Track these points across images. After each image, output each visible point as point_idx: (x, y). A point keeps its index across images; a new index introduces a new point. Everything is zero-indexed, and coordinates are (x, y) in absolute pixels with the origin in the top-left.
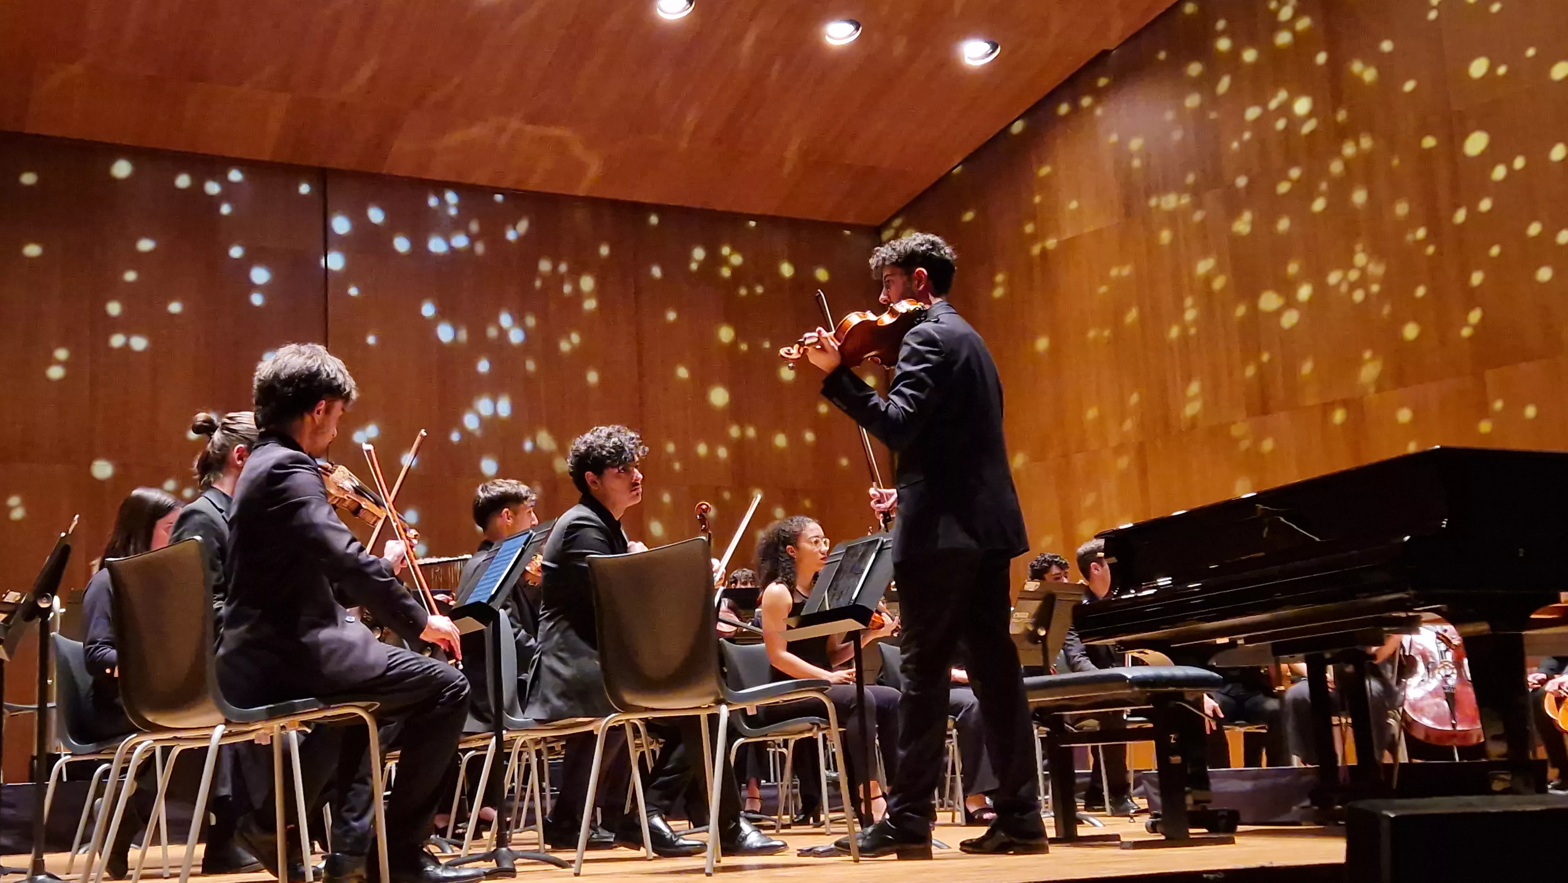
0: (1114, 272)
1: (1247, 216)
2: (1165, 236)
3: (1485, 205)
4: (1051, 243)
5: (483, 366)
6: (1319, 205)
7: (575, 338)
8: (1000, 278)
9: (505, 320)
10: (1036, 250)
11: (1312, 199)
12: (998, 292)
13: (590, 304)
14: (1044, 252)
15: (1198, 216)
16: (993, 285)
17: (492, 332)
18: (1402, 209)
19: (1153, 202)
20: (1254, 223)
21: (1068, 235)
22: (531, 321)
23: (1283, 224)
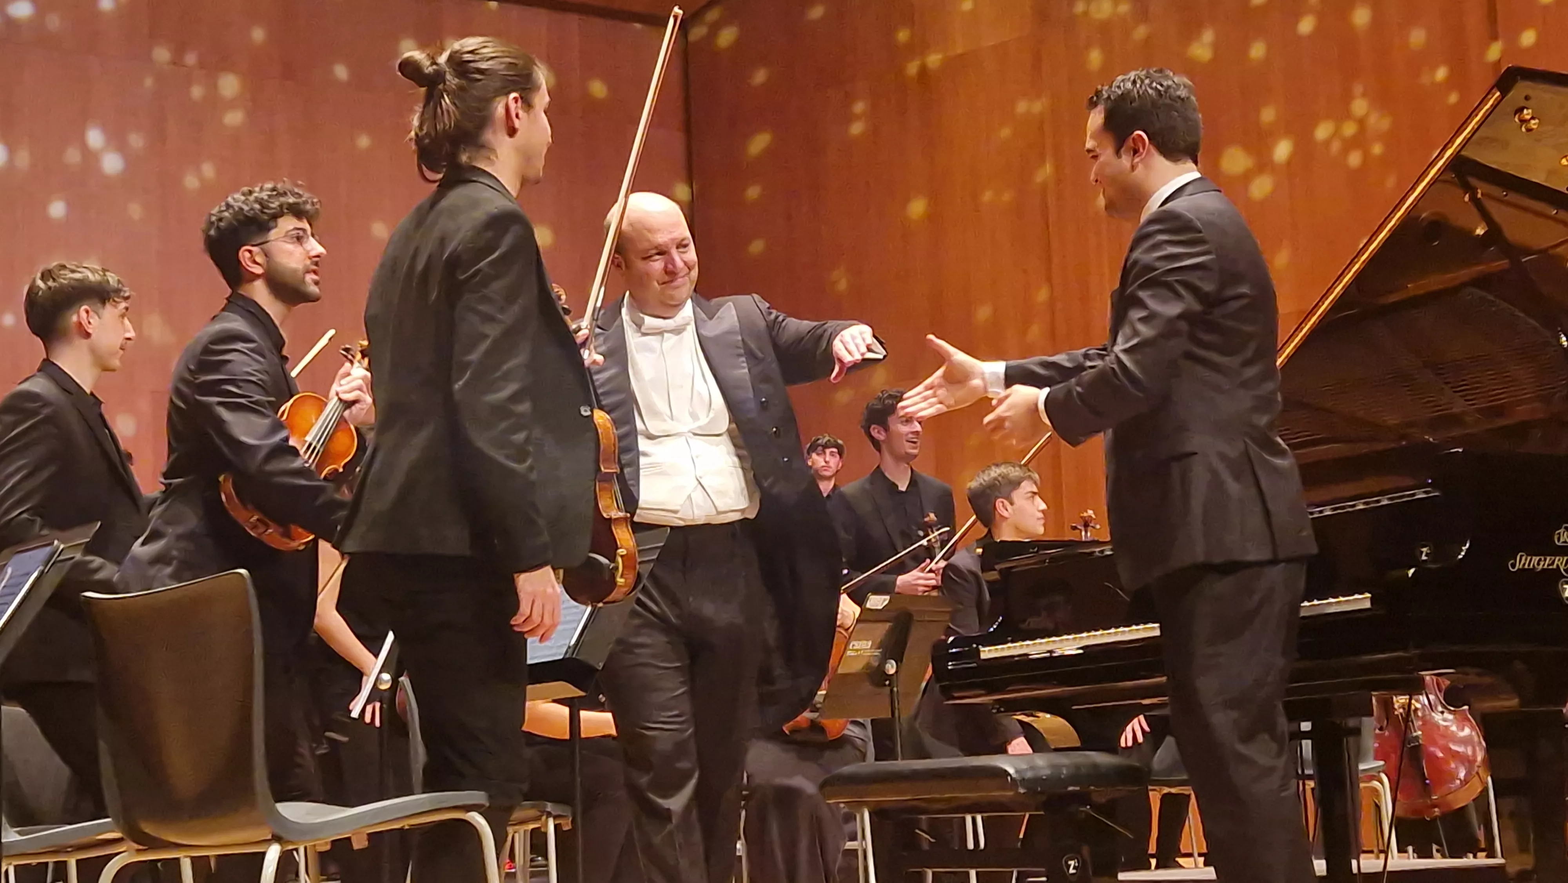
0: (1022, 107)
1: (1208, 36)
2: (1095, 57)
3: (1528, 38)
4: (934, 60)
5: (57, 209)
6: (1306, 25)
7: (208, 170)
8: (859, 107)
9: (95, 138)
10: (912, 68)
11: (1296, 16)
12: (857, 129)
13: (234, 118)
14: (923, 71)
15: (1141, 32)
16: (849, 119)
17: (73, 156)
18: (1417, 37)
19: (1080, 8)
20: (1216, 46)
21: (959, 51)
22: (136, 141)
23: (1258, 51)
